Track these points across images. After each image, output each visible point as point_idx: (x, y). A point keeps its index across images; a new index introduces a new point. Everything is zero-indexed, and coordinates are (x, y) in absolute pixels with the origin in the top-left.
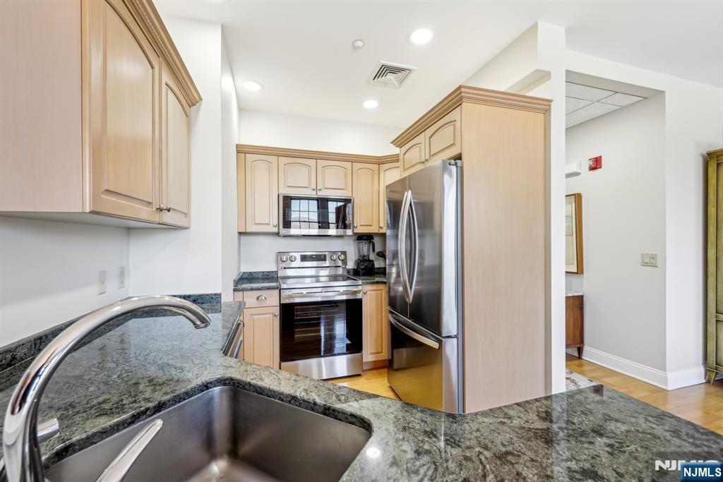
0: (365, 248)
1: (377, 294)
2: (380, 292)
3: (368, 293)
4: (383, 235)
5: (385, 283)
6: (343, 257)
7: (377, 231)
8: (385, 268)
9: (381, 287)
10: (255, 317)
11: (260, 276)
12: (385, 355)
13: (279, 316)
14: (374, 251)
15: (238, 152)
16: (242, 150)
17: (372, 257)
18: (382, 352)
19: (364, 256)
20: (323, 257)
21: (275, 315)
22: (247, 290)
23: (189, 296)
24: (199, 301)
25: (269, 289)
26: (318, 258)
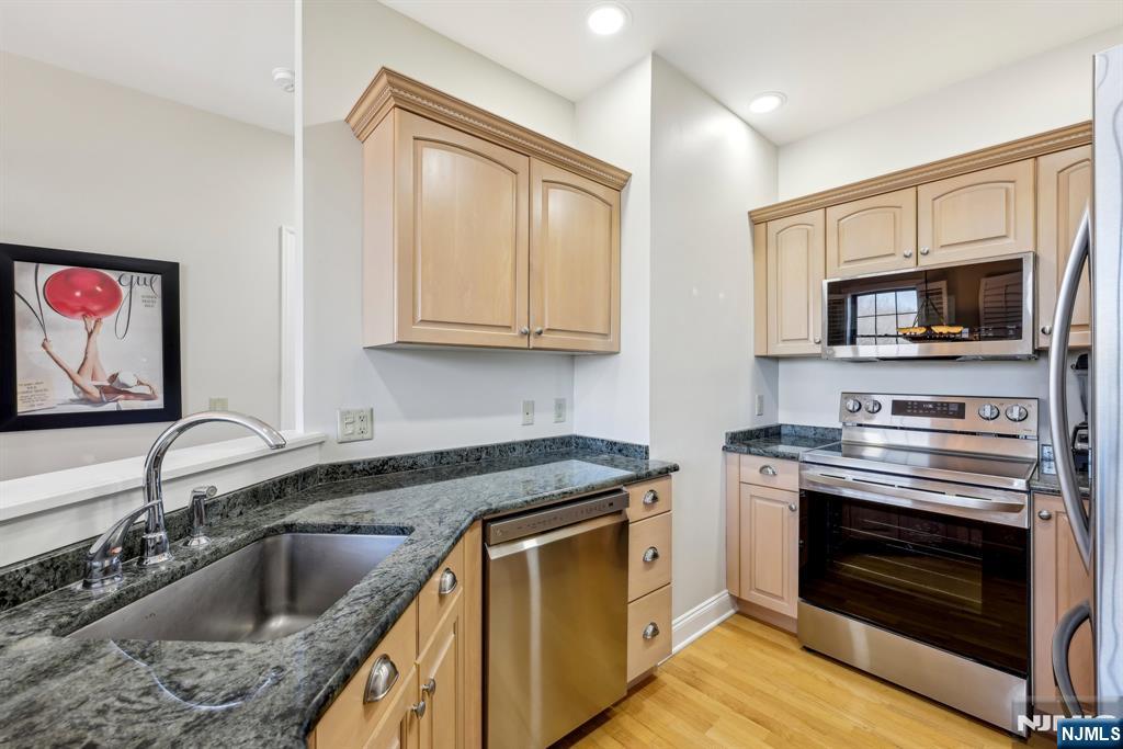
6: (1017, 413)
10: (758, 501)
11: (811, 434)
13: (798, 511)
15: (755, 222)
16: (759, 219)
20: (956, 409)
21: (791, 508)
22: (743, 453)
23: (615, 443)
24: (624, 452)
25: (777, 457)
26: (939, 409)
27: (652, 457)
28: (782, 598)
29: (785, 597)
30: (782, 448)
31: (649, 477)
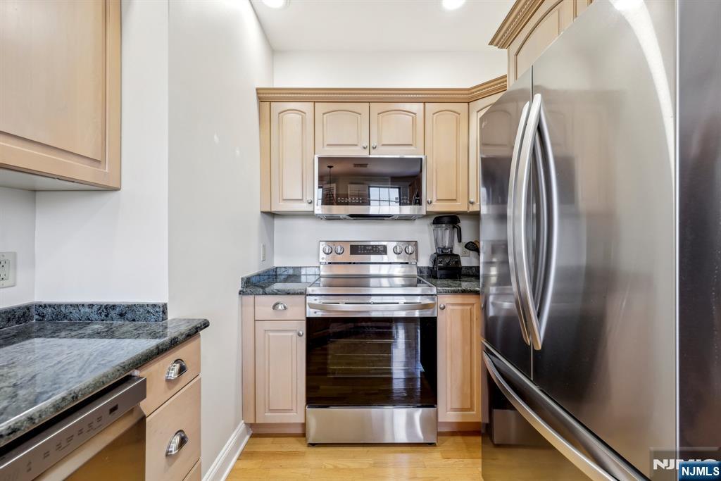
0: (446, 236)
1: (463, 310)
2: (469, 307)
3: (449, 308)
4: (476, 216)
5: (477, 293)
6: (410, 249)
7: (464, 209)
8: (478, 267)
9: (471, 299)
10: (271, 334)
12: (477, 414)
13: (304, 336)
14: (460, 240)
15: (261, 100)
16: (265, 97)
17: (458, 249)
18: (471, 409)
19: (444, 248)
20: (382, 249)
21: (299, 335)
22: (259, 294)
23: (114, 307)
24: (129, 316)
25: (289, 294)
26: (374, 249)
27: (171, 315)
28: (291, 410)
29: (294, 408)
30: (277, 286)
31: (174, 343)
